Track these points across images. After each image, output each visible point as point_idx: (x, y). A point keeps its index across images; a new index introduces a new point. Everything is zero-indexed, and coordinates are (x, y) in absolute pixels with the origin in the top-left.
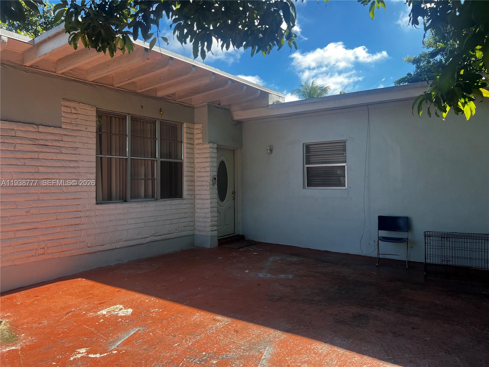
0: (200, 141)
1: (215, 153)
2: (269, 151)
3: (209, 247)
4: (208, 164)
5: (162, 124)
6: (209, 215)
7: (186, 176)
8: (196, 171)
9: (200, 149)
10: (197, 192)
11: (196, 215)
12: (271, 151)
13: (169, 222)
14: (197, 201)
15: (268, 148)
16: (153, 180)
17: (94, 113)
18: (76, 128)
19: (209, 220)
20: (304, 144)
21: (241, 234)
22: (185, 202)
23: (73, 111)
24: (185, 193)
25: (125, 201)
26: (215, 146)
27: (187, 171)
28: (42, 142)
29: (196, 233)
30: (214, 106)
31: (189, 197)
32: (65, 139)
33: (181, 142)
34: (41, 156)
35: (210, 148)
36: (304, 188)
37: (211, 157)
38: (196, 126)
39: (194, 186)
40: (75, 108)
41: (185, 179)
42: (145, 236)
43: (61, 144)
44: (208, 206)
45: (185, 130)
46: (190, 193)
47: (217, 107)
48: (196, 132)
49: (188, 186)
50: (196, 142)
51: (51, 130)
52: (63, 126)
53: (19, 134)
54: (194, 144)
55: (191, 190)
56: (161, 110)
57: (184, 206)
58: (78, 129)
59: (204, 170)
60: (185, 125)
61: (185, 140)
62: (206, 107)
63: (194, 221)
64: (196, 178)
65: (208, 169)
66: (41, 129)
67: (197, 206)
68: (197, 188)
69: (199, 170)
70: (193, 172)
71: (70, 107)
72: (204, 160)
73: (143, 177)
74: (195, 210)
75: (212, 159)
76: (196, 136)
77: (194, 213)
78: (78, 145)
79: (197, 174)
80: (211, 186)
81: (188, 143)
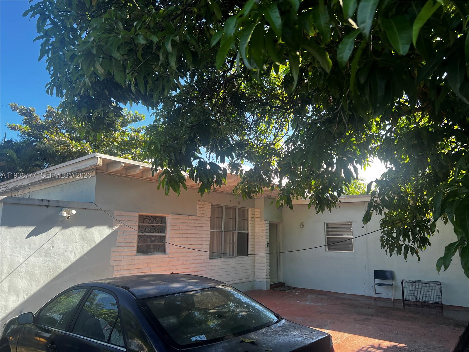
0: (259, 219)
1: (268, 227)
2: (301, 226)
3: (265, 289)
4: (264, 234)
5: (239, 209)
6: (265, 268)
7: (250, 242)
8: (255, 238)
9: (259, 224)
11: (256, 267)
12: (303, 226)
13: (242, 272)
14: (257, 258)
15: (301, 224)
16: (233, 244)
17: (210, 207)
18: (203, 216)
19: (265, 271)
20: (325, 222)
21: (282, 282)
22: (250, 258)
23: (202, 206)
24: (249, 253)
25: (221, 258)
26: (268, 222)
27: (251, 238)
28: (189, 225)
29: (256, 279)
31: (252, 255)
32: (198, 222)
33: (248, 220)
34: (189, 232)
35: (266, 224)
36: (326, 251)
38: (256, 210)
39: (254, 248)
40: (203, 205)
41: (249, 243)
42: (230, 280)
43: (197, 225)
44: (265, 262)
45: (250, 212)
46: (252, 253)
48: (256, 213)
49: (251, 248)
50: (256, 219)
51: (193, 217)
52: (198, 215)
53: (182, 221)
54: (254, 221)
55: (253, 251)
56: (239, 202)
57: (249, 262)
58: (204, 216)
59: (261, 238)
60: (250, 209)
61: (250, 219)
63: (254, 272)
64: (255, 243)
65: (264, 237)
66: (190, 217)
67: (256, 261)
68: (257, 249)
69: (258, 238)
71: (201, 205)
72: (262, 231)
73: (228, 243)
74: (255, 264)
76: (256, 216)
77: (254, 266)
78: (203, 225)
79: (256, 240)
80: (266, 249)
81: (251, 221)
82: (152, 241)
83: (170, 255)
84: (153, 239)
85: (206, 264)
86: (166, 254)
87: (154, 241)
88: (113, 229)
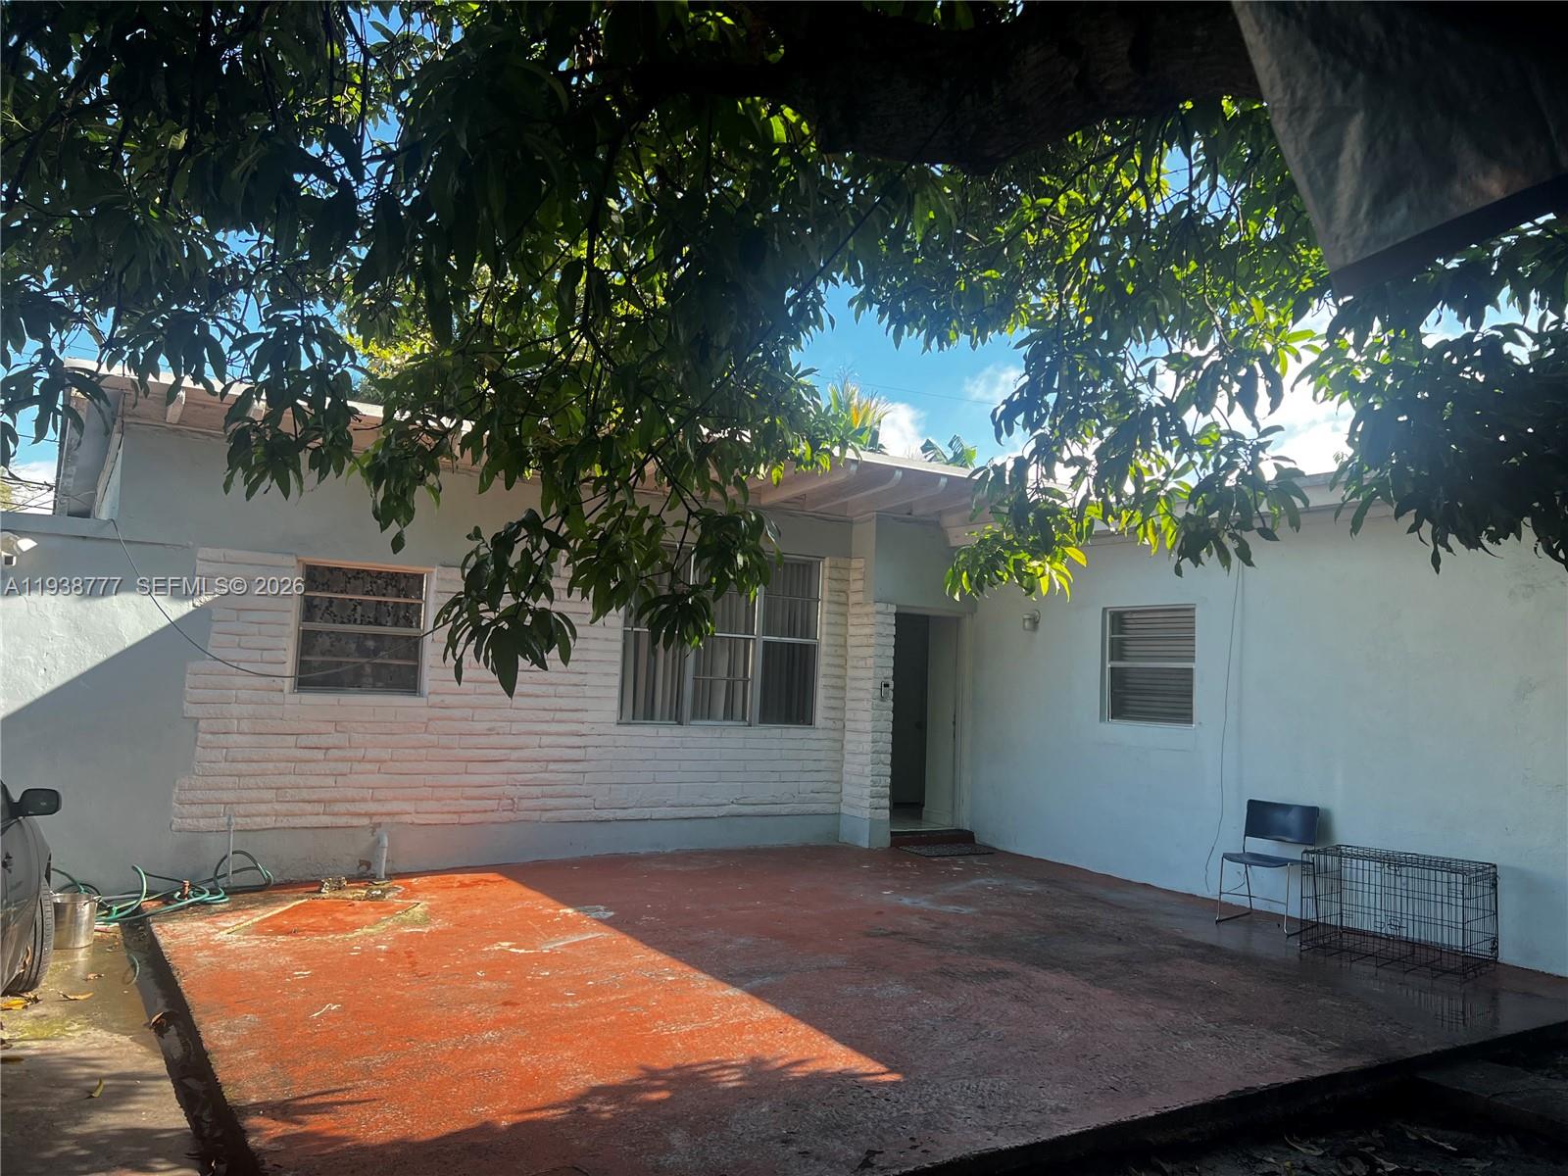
0: (859, 597)
1: (889, 624)
2: (1027, 624)
3: (868, 845)
4: (871, 651)
6: (868, 770)
7: (825, 676)
8: (849, 663)
9: (858, 615)
10: (849, 715)
11: (846, 767)
12: (1035, 622)
13: (775, 777)
14: (848, 736)
15: (1026, 617)
16: (745, 681)
19: (869, 781)
20: (1105, 609)
21: (967, 828)
22: (820, 734)
24: (820, 714)
25: (679, 722)
26: (893, 609)
27: (828, 665)
29: (844, 810)
30: (895, 519)
31: (830, 724)
33: (815, 598)
35: (879, 613)
37: (880, 635)
38: (853, 563)
41: (821, 682)
42: (718, 801)
44: (869, 748)
45: (827, 573)
46: (832, 714)
47: (904, 521)
48: (850, 576)
49: (826, 698)
50: (853, 598)
54: (846, 604)
55: (834, 708)
57: (814, 745)
59: (865, 663)
60: (826, 561)
61: (823, 594)
62: (874, 520)
63: (839, 782)
64: (848, 681)
65: (871, 662)
67: (849, 747)
68: (850, 705)
69: (855, 663)
70: (843, 667)
72: (865, 641)
73: (725, 676)
74: (843, 756)
75: (882, 640)
76: (853, 587)
77: (840, 762)
79: (851, 673)
80: (876, 702)
81: (829, 602)
82: (362, 651)
83: (434, 699)
84: (371, 644)
85: (599, 741)
86: (421, 696)
87: (375, 653)
88: (194, 605)
